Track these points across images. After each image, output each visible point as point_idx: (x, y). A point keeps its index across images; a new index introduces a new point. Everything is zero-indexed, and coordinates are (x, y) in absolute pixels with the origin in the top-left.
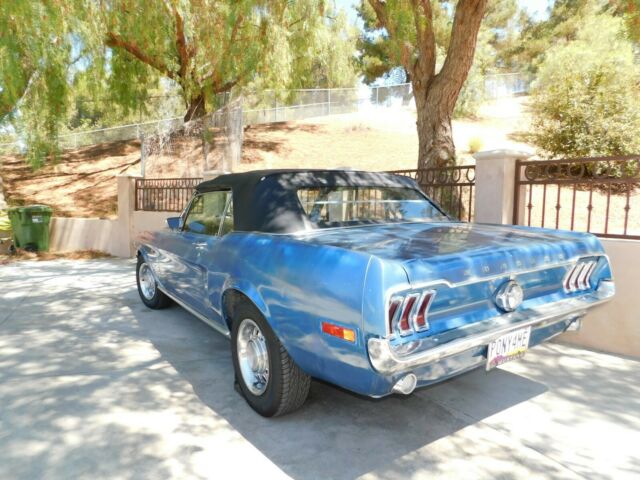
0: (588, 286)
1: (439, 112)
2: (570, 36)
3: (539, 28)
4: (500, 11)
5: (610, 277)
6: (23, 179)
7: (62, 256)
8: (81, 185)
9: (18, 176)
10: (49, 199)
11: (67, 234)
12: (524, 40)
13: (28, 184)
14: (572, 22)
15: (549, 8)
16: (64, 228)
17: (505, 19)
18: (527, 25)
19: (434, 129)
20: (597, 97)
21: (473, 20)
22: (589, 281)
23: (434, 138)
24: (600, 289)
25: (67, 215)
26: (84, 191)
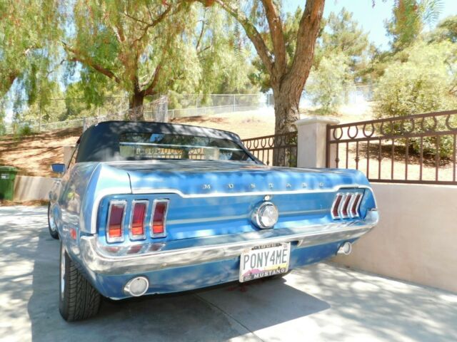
0: (358, 215)
1: (289, 99)
2: (404, 60)
3: (384, 55)
4: (357, 44)
5: (374, 207)
6: (7, 151)
7: (21, 204)
8: (48, 155)
9: (5, 148)
10: (21, 164)
11: (27, 187)
12: (374, 64)
13: (11, 154)
14: (406, 51)
15: (390, 43)
16: (26, 184)
17: (360, 50)
18: (375, 54)
19: (286, 111)
20: (419, 98)
21: (311, 33)
22: (359, 211)
23: (286, 118)
24: (367, 217)
25: (31, 174)
26: (49, 159)
